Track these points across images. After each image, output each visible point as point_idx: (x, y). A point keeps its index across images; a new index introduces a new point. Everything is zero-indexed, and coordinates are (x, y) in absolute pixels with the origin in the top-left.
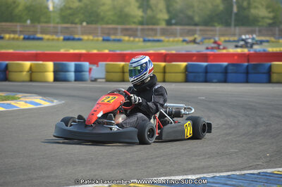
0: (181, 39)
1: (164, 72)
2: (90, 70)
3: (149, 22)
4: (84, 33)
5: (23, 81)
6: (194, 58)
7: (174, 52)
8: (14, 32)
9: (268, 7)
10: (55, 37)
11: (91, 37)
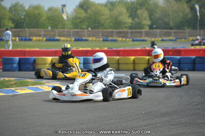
0: (160, 39)
3: (136, 27)
4: (89, 36)
6: (171, 53)
8: (39, 36)
10: (68, 39)
11: (94, 39)
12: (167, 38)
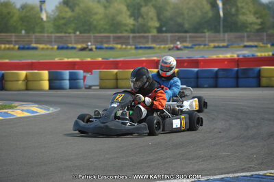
4: (77, 42)
6: (186, 64)
8: (9, 42)
9: (255, 13)
10: (49, 46)
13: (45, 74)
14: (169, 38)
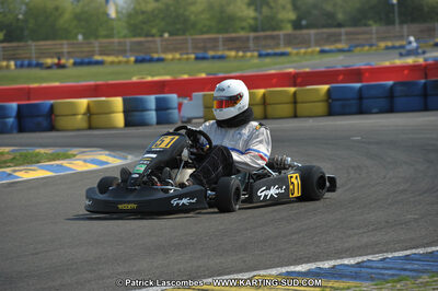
0: (318, 49)
1: (295, 102)
2: (180, 105)
3: (266, 26)
4: (166, 50)
5: (79, 130)
6: (341, 77)
7: (307, 70)
10: (121, 58)
11: (178, 56)
12: (332, 47)
13: (118, 102)
14: (313, 38)
